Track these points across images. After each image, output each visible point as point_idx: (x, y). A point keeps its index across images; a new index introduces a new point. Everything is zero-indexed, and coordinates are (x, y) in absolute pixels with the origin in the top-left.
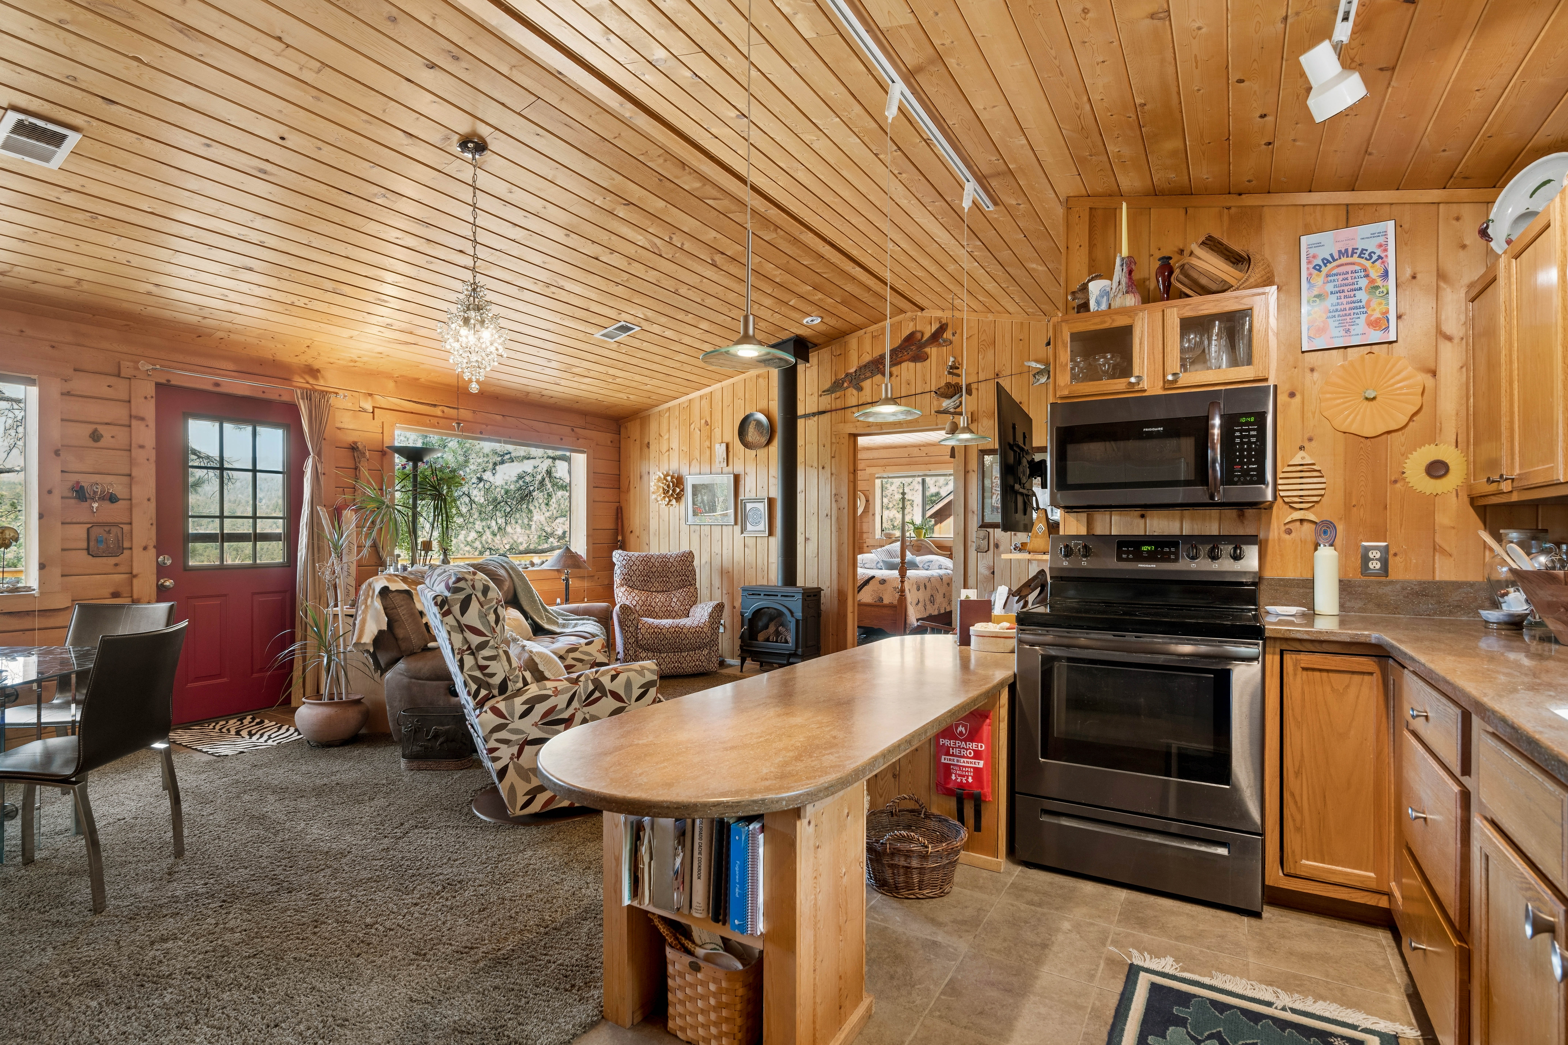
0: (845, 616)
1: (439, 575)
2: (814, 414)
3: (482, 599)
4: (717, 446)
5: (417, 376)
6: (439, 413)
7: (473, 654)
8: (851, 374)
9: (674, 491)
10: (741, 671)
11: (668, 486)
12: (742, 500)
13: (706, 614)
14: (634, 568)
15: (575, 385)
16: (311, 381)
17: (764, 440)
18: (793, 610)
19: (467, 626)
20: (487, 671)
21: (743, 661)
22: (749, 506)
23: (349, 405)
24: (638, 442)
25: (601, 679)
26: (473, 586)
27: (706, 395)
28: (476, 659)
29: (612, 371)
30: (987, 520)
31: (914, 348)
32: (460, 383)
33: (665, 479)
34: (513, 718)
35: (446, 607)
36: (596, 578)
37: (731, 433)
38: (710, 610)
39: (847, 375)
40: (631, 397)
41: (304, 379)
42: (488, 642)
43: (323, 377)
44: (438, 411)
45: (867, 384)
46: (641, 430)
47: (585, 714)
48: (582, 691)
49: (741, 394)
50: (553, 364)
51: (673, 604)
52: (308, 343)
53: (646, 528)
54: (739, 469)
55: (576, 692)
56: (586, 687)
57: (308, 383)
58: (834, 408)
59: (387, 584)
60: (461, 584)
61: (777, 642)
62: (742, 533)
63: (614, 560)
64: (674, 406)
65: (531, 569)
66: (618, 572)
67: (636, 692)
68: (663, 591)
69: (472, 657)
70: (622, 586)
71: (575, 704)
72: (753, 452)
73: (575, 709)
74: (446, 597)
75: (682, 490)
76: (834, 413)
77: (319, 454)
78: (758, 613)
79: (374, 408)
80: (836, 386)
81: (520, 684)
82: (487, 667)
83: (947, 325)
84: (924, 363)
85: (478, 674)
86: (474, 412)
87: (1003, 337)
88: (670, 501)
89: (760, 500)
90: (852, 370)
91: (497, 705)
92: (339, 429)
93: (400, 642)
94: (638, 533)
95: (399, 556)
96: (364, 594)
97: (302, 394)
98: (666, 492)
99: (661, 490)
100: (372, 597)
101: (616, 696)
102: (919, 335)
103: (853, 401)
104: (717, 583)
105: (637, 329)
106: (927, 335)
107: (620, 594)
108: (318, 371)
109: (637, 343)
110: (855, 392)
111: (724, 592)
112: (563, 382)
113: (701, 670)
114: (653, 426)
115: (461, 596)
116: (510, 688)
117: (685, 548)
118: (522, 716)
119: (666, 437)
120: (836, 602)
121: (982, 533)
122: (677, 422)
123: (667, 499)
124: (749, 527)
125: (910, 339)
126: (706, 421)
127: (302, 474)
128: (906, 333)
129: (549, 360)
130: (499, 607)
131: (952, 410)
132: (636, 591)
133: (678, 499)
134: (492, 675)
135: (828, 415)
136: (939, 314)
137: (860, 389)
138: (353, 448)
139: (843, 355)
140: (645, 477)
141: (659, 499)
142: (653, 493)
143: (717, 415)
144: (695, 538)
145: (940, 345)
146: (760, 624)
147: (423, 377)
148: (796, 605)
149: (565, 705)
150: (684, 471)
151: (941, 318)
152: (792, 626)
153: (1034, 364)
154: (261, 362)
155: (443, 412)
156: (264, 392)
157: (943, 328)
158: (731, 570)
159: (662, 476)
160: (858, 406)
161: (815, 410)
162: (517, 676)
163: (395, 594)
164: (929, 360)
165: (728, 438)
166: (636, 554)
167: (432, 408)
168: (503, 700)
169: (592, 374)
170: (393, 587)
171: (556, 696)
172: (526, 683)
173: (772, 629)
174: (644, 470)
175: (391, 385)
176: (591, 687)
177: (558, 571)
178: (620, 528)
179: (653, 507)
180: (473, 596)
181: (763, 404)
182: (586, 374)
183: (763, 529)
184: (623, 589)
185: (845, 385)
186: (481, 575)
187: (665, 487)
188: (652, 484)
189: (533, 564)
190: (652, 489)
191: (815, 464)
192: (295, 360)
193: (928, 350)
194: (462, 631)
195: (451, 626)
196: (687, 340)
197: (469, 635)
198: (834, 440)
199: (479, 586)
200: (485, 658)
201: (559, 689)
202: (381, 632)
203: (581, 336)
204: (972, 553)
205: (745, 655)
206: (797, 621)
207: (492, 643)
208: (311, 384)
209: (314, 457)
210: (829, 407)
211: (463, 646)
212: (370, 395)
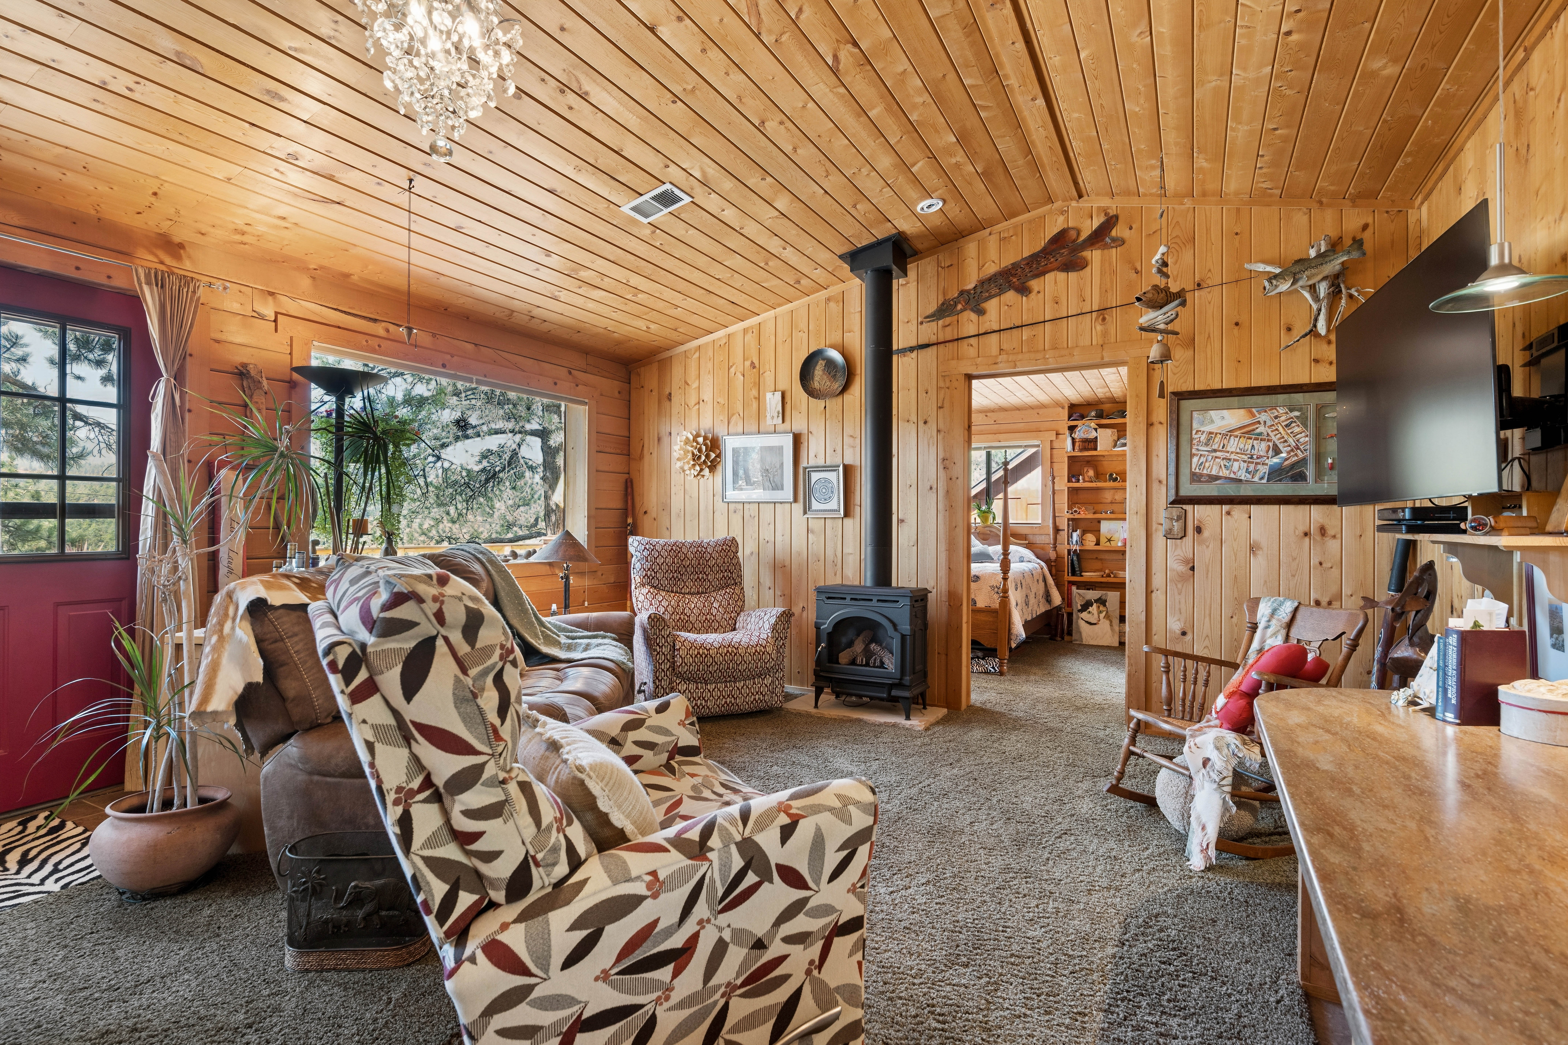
0: (959, 628)
1: (353, 582)
2: (912, 349)
3: (463, 648)
4: (769, 395)
5: (346, 270)
6: (381, 332)
7: (437, 798)
8: (968, 291)
9: (707, 456)
10: (816, 706)
11: (700, 450)
12: (805, 468)
13: (767, 626)
14: (660, 561)
15: (579, 301)
16: (168, 261)
17: (837, 386)
18: (895, 620)
19: (421, 728)
20: (478, 846)
21: (818, 692)
22: (815, 476)
23: (235, 307)
24: (655, 393)
25: (759, 838)
26: (440, 617)
27: (752, 327)
28: (446, 814)
29: (635, 280)
30: (1183, 492)
31: (1065, 251)
32: (413, 288)
33: (695, 440)
34: (546, 970)
35: (363, 675)
36: (599, 573)
37: (789, 377)
38: (773, 620)
39: (962, 293)
40: (653, 326)
41: (156, 256)
42: (480, 768)
43: (189, 257)
44: (379, 329)
45: (992, 306)
46: (659, 376)
47: (720, 929)
48: (717, 876)
49: (803, 325)
50: (553, 261)
51: (714, 611)
52: (154, 186)
53: (666, 507)
54: (799, 425)
55: (703, 878)
56: (725, 865)
57: (162, 263)
58: (941, 339)
59: (262, 593)
60: (405, 612)
61: (867, 665)
62: (805, 513)
63: (631, 549)
64: (707, 344)
65: (512, 562)
66: (638, 566)
67: (832, 859)
68: (698, 593)
69: (434, 808)
70: (643, 585)
71: (701, 909)
72: (821, 403)
73: (700, 922)
74: (363, 646)
75: (718, 456)
76: (941, 347)
77: (179, 377)
78: (841, 625)
79: (276, 313)
80: (945, 310)
81: (562, 869)
82: (476, 836)
83: (1116, 217)
84: (1082, 273)
85: (451, 852)
86: (434, 335)
87: (1208, 230)
88: (701, 470)
89: (833, 468)
90: (970, 286)
91: (503, 938)
92: (217, 341)
93: (289, 706)
94: (654, 515)
95: (316, 543)
96: (217, 613)
97: (148, 276)
98: (697, 458)
99: (690, 456)
100: (234, 620)
101: (792, 878)
102: (1073, 234)
103: (971, 330)
104: (767, 581)
105: (687, 199)
106: (1084, 235)
107: (641, 598)
108: (181, 246)
109: (679, 229)
110: (973, 316)
111: (778, 593)
112: (563, 295)
113: (762, 706)
114: (677, 372)
115: (406, 643)
116: (537, 883)
117: (721, 534)
118: (571, 961)
119: (695, 385)
120: (945, 609)
121: (1175, 511)
122: (710, 365)
123: (698, 468)
124: (815, 505)
125: (1060, 239)
126: (752, 363)
127: (147, 408)
128: (1052, 230)
129: (548, 253)
130: (508, 667)
131: (1162, 326)
132: (663, 594)
133: (712, 468)
134: (490, 856)
135: (932, 351)
136: (1105, 202)
137: (981, 312)
138: (242, 373)
139: (957, 266)
140: (665, 440)
141: (686, 467)
142: (678, 459)
143: (769, 354)
144: (736, 520)
145: (1106, 247)
146: (844, 640)
147: (356, 271)
148: (902, 614)
149: (676, 918)
150: (720, 430)
151: (1108, 208)
152: (896, 644)
153: (1261, 267)
154: (75, 219)
155: (388, 331)
156: (78, 268)
157: (1111, 222)
158: (787, 563)
159: (691, 438)
160: (978, 335)
161: (913, 343)
162: (555, 850)
163: (281, 611)
164: (1089, 268)
165: (783, 385)
166: (662, 541)
167: (371, 324)
168: (518, 920)
169: (606, 283)
170: (276, 598)
171: (655, 896)
172: (576, 862)
173: (859, 647)
174: (664, 430)
175: (305, 282)
176: (738, 863)
177: (550, 564)
178: (630, 508)
179: (676, 478)
180: (440, 642)
181: (836, 337)
182: (597, 281)
183: (836, 507)
184: (645, 590)
185: (959, 307)
186: (458, 583)
187: (696, 452)
188: (676, 448)
189: (515, 555)
190: (675, 455)
191: (914, 418)
192: (137, 222)
193: (1087, 254)
194: (408, 739)
195: (375, 727)
196: (751, 229)
197: (426, 751)
198: (941, 384)
199: (456, 614)
200: (470, 814)
201: (662, 876)
202: (250, 688)
203: (600, 207)
204: (1159, 541)
205: (821, 684)
206: (903, 637)
207: (490, 770)
208: (168, 266)
209: (168, 380)
210: (934, 339)
211: (410, 778)
212: (272, 294)
